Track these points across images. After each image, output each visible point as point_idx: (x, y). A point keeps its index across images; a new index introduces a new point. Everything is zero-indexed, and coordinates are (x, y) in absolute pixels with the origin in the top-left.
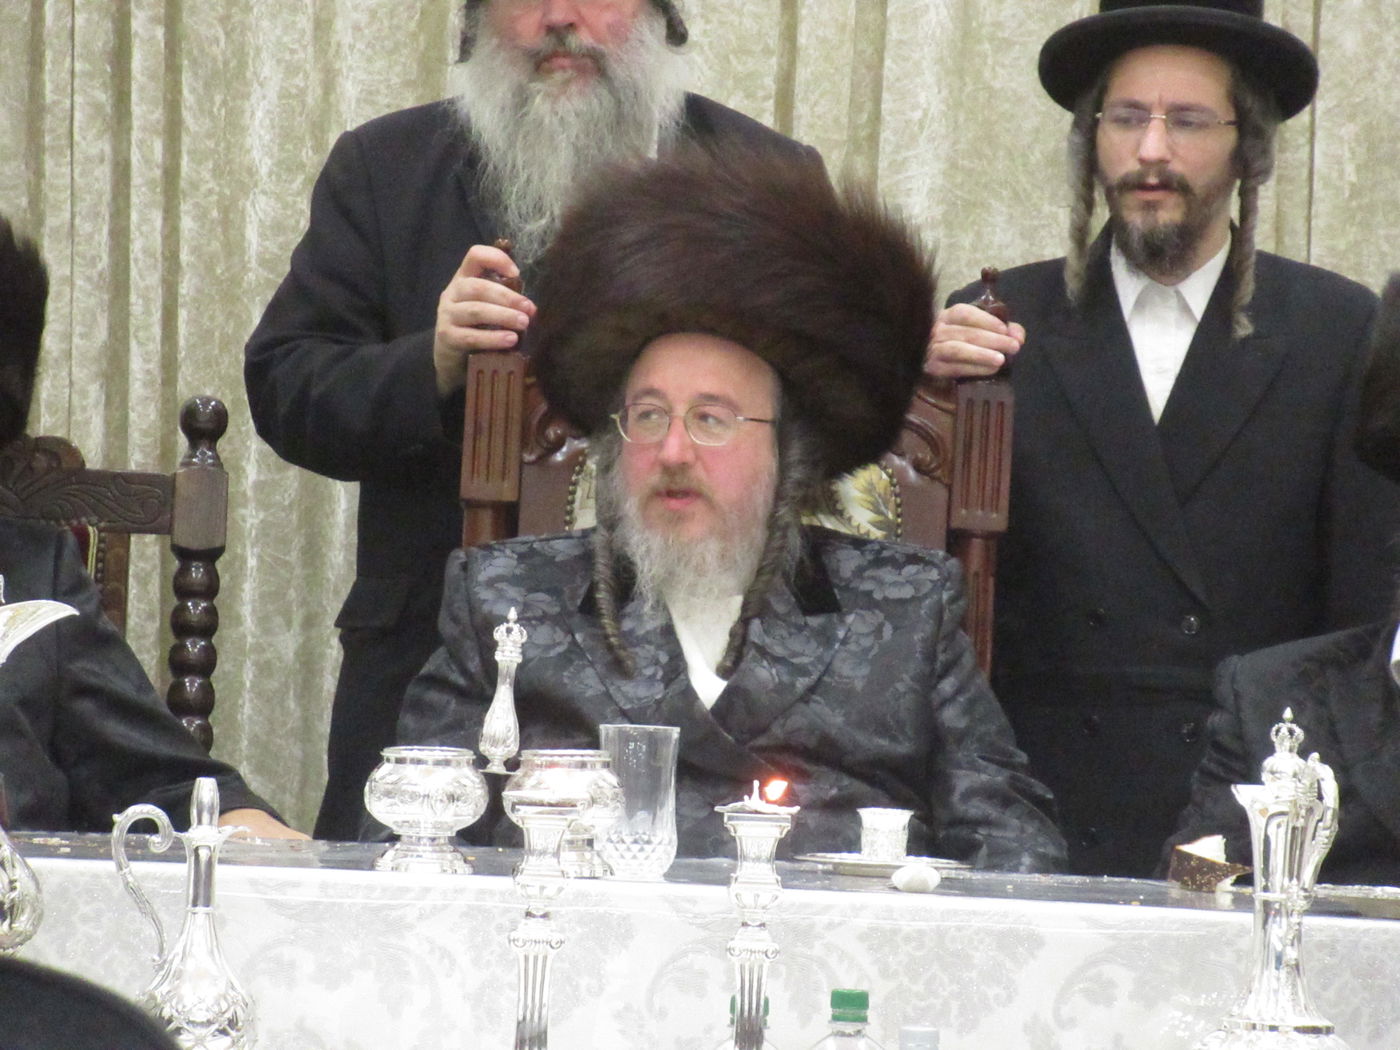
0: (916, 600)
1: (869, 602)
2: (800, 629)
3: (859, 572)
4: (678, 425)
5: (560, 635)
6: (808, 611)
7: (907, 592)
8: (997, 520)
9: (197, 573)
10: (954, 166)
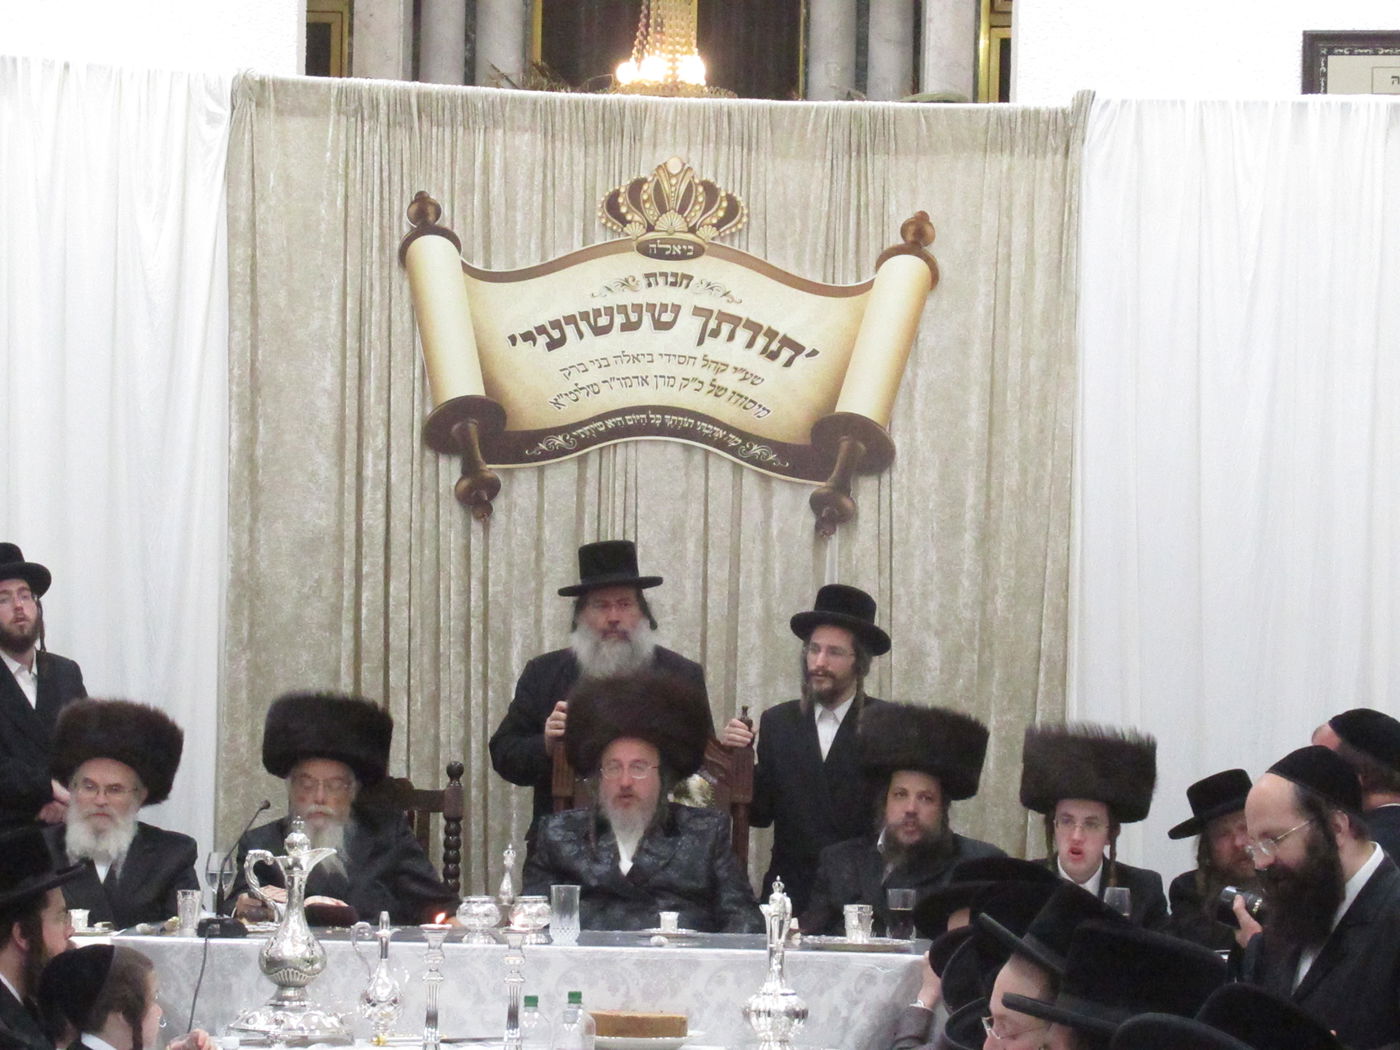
0: (708, 830)
1: (691, 831)
2: (664, 842)
3: (689, 820)
4: (626, 772)
5: (576, 847)
6: (668, 836)
7: (706, 826)
8: (749, 798)
9: (453, 826)
10: (766, 664)
